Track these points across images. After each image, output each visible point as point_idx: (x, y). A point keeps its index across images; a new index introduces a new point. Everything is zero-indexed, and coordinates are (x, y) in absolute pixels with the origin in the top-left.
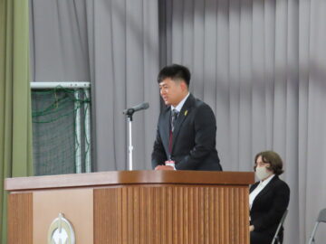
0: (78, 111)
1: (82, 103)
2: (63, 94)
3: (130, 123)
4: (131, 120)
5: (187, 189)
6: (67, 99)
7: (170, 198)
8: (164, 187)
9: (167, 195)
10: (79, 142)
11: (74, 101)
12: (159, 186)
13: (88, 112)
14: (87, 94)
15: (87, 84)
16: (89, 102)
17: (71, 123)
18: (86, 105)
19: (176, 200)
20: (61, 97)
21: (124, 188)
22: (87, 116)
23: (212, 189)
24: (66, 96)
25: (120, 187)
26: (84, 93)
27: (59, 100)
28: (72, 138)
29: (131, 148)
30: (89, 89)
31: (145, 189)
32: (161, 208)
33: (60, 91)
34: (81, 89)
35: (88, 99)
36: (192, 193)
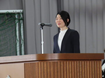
0: (17, 24)
1: (19, 20)
2: (9, 16)
3: (42, 30)
4: (42, 29)
5: (70, 62)
6: (12, 18)
7: (62, 67)
8: (59, 62)
9: (61, 65)
10: (18, 39)
11: (15, 19)
12: (56, 61)
13: (22, 24)
14: (21, 16)
15: (22, 11)
16: (23, 19)
17: (14, 30)
18: (21, 21)
19: (65, 68)
20: (9, 17)
21: (39, 62)
22: (22, 27)
23: (83, 62)
24: (11, 17)
25: (37, 62)
26: (20, 15)
27: (8, 19)
28: (14, 38)
29: (42, 43)
30: (23, 13)
31: (50, 63)
32: (58, 72)
33: (8, 14)
34: (19, 13)
35: (22, 18)
36: (73, 64)
